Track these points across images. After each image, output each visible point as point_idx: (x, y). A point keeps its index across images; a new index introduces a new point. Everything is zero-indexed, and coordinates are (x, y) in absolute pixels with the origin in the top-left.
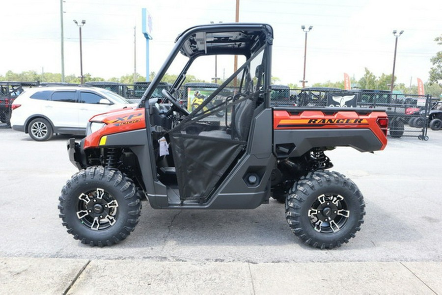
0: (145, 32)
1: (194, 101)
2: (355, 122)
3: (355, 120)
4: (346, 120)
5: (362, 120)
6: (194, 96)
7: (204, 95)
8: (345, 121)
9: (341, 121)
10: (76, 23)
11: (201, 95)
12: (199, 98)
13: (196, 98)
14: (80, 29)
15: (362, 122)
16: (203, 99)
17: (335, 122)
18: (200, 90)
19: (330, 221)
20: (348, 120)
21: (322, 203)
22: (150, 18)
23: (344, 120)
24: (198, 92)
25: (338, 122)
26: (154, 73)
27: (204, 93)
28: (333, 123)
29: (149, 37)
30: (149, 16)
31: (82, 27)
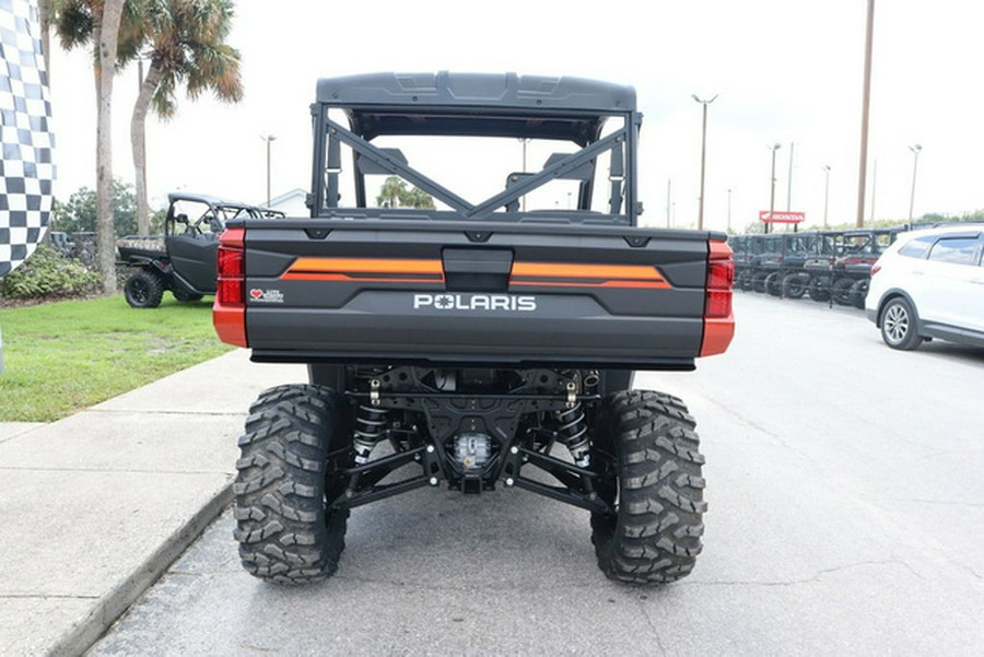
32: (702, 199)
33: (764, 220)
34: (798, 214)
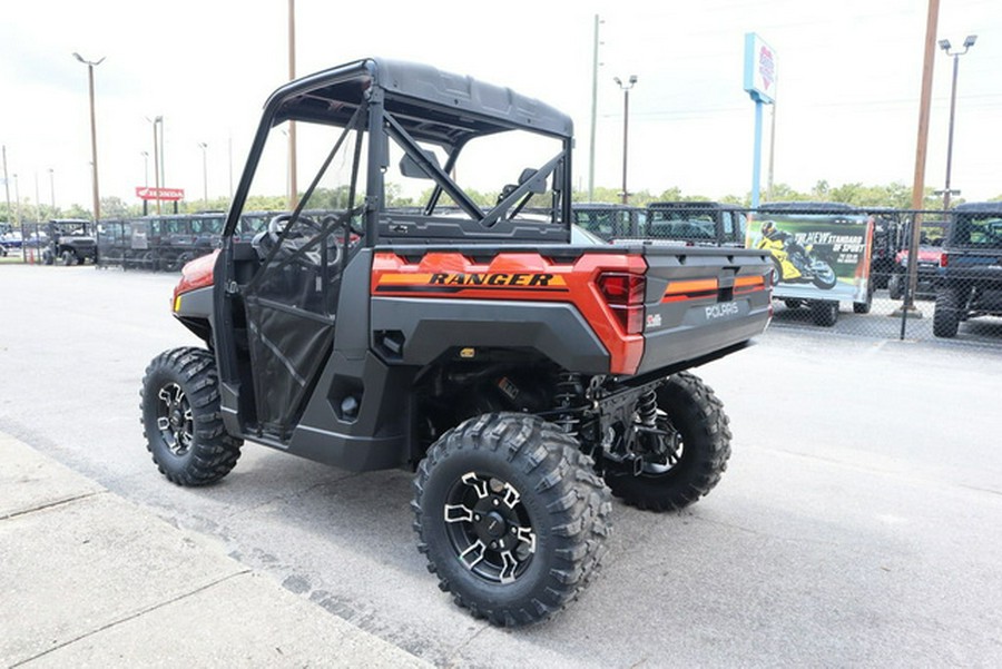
0: (750, 88)
1: (760, 245)
2: (533, 282)
3: (531, 277)
4: (511, 277)
5: (550, 276)
6: (761, 235)
7: (785, 231)
8: (508, 281)
9: (500, 278)
10: (619, 83)
11: (779, 231)
12: (773, 239)
13: (766, 240)
14: (626, 94)
15: (550, 282)
16: (783, 242)
17: (485, 282)
18: (775, 220)
19: (504, 549)
20: (516, 277)
21: (481, 496)
22: (769, 55)
23: (505, 276)
24: (770, 225)
25: (491, 282)
26: (825, 182)
27: (786, 228)
28: (481, 283)
29: (761, 97)
30: (764, 49)
31: (629, 91)
32: (95, 163)
33: (143, 197)
34: (177, 191)
